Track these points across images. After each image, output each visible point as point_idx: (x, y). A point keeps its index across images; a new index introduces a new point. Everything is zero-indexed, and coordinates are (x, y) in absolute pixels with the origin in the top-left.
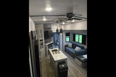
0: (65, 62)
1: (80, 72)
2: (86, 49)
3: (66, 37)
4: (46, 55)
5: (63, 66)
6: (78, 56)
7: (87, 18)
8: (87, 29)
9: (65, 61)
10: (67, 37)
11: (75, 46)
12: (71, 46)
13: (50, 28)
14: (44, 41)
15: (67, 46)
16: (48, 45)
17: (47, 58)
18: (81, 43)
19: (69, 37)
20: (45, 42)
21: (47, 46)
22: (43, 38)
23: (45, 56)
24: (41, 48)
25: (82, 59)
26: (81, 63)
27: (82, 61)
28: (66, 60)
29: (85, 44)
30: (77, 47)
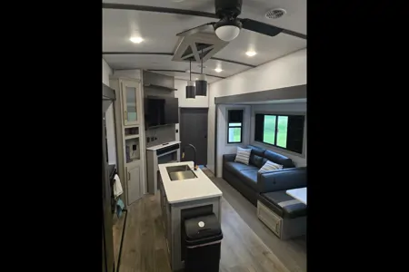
0: (214, 211)
1: (272, 256)
2: (302, 168)
3: (229, 127)
4: (150, 190)
5: (201, 224)
6: (267, 195)
7: (305, 33)
8: (305, 83)
9: (212, 206)
10: (231, 125)
11: (259, 158)
12: (246, 160)
13: (171, 90)
14: (142, 135)
15: (230, 159)
16: (159, 152)
17: (152, 198)
18: (285, 146)
19: (240, 124)
20: (148, 140)
21: (155, 153)
22: (140, 123)
23: (144, 191)
24: (129, 160)
25: (282, 204)
26: (278, 219)
27: (282, 213)
28: (215, 204)
29: (299, 151)
30: (268, 162)
